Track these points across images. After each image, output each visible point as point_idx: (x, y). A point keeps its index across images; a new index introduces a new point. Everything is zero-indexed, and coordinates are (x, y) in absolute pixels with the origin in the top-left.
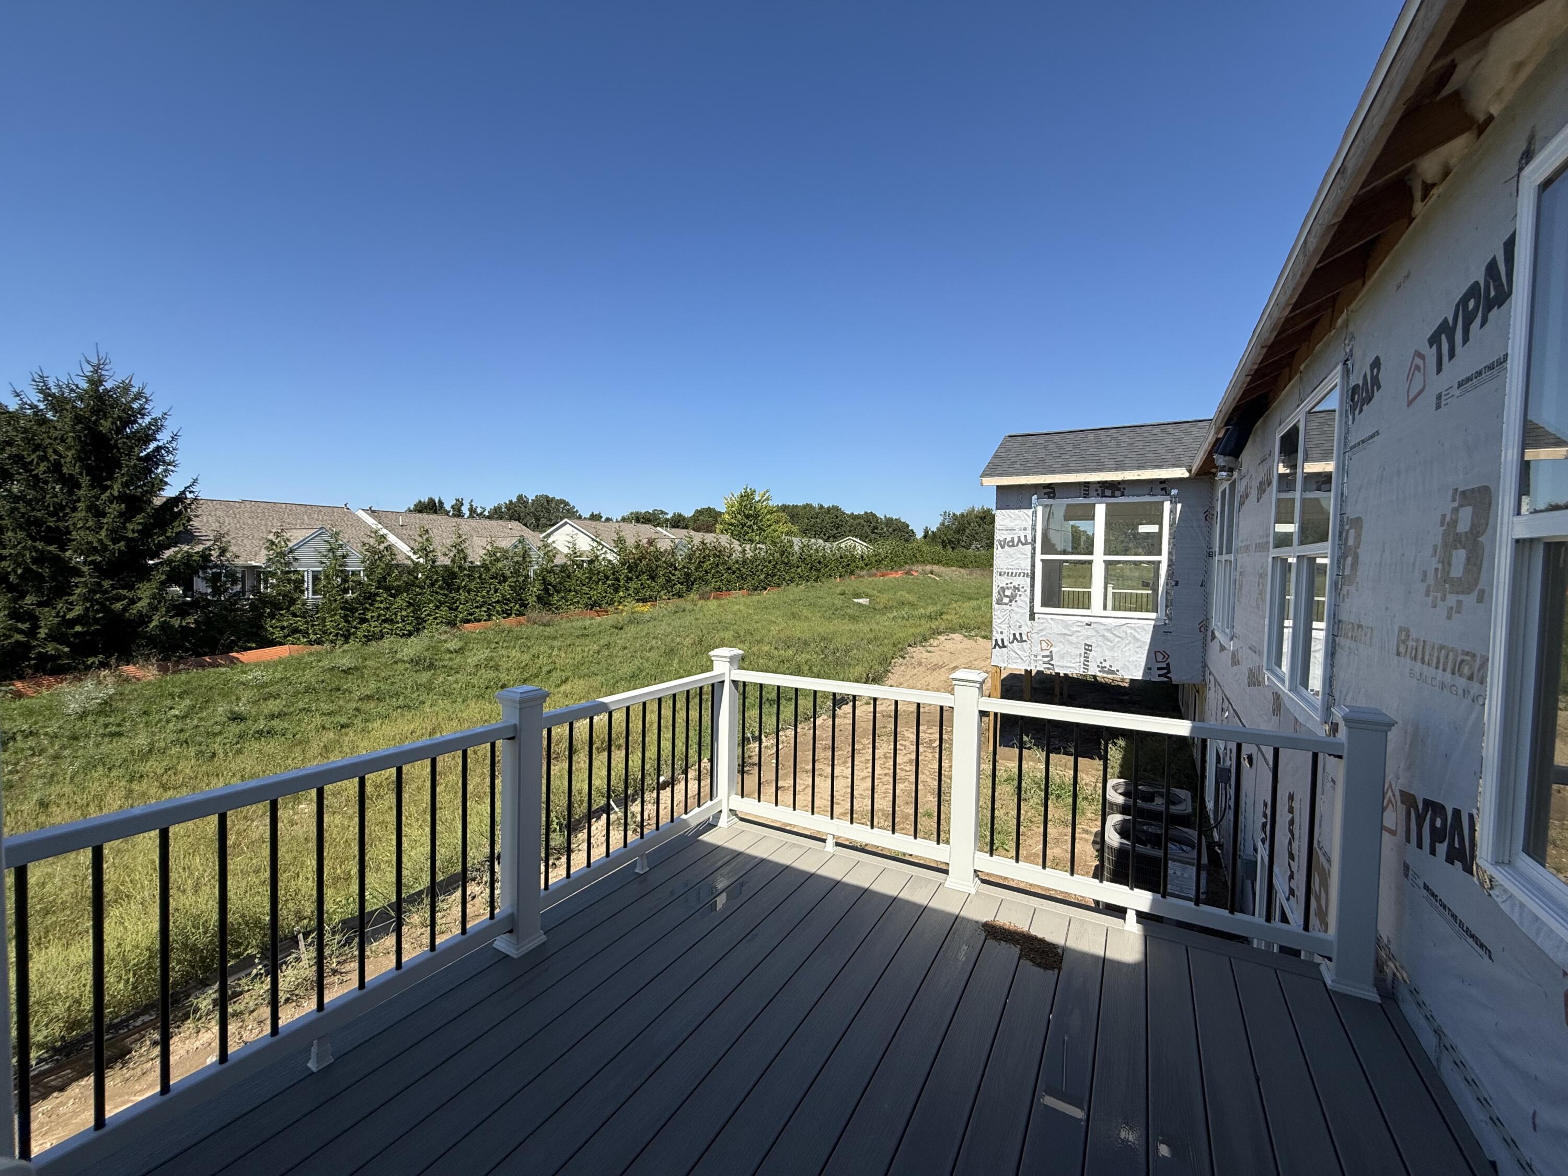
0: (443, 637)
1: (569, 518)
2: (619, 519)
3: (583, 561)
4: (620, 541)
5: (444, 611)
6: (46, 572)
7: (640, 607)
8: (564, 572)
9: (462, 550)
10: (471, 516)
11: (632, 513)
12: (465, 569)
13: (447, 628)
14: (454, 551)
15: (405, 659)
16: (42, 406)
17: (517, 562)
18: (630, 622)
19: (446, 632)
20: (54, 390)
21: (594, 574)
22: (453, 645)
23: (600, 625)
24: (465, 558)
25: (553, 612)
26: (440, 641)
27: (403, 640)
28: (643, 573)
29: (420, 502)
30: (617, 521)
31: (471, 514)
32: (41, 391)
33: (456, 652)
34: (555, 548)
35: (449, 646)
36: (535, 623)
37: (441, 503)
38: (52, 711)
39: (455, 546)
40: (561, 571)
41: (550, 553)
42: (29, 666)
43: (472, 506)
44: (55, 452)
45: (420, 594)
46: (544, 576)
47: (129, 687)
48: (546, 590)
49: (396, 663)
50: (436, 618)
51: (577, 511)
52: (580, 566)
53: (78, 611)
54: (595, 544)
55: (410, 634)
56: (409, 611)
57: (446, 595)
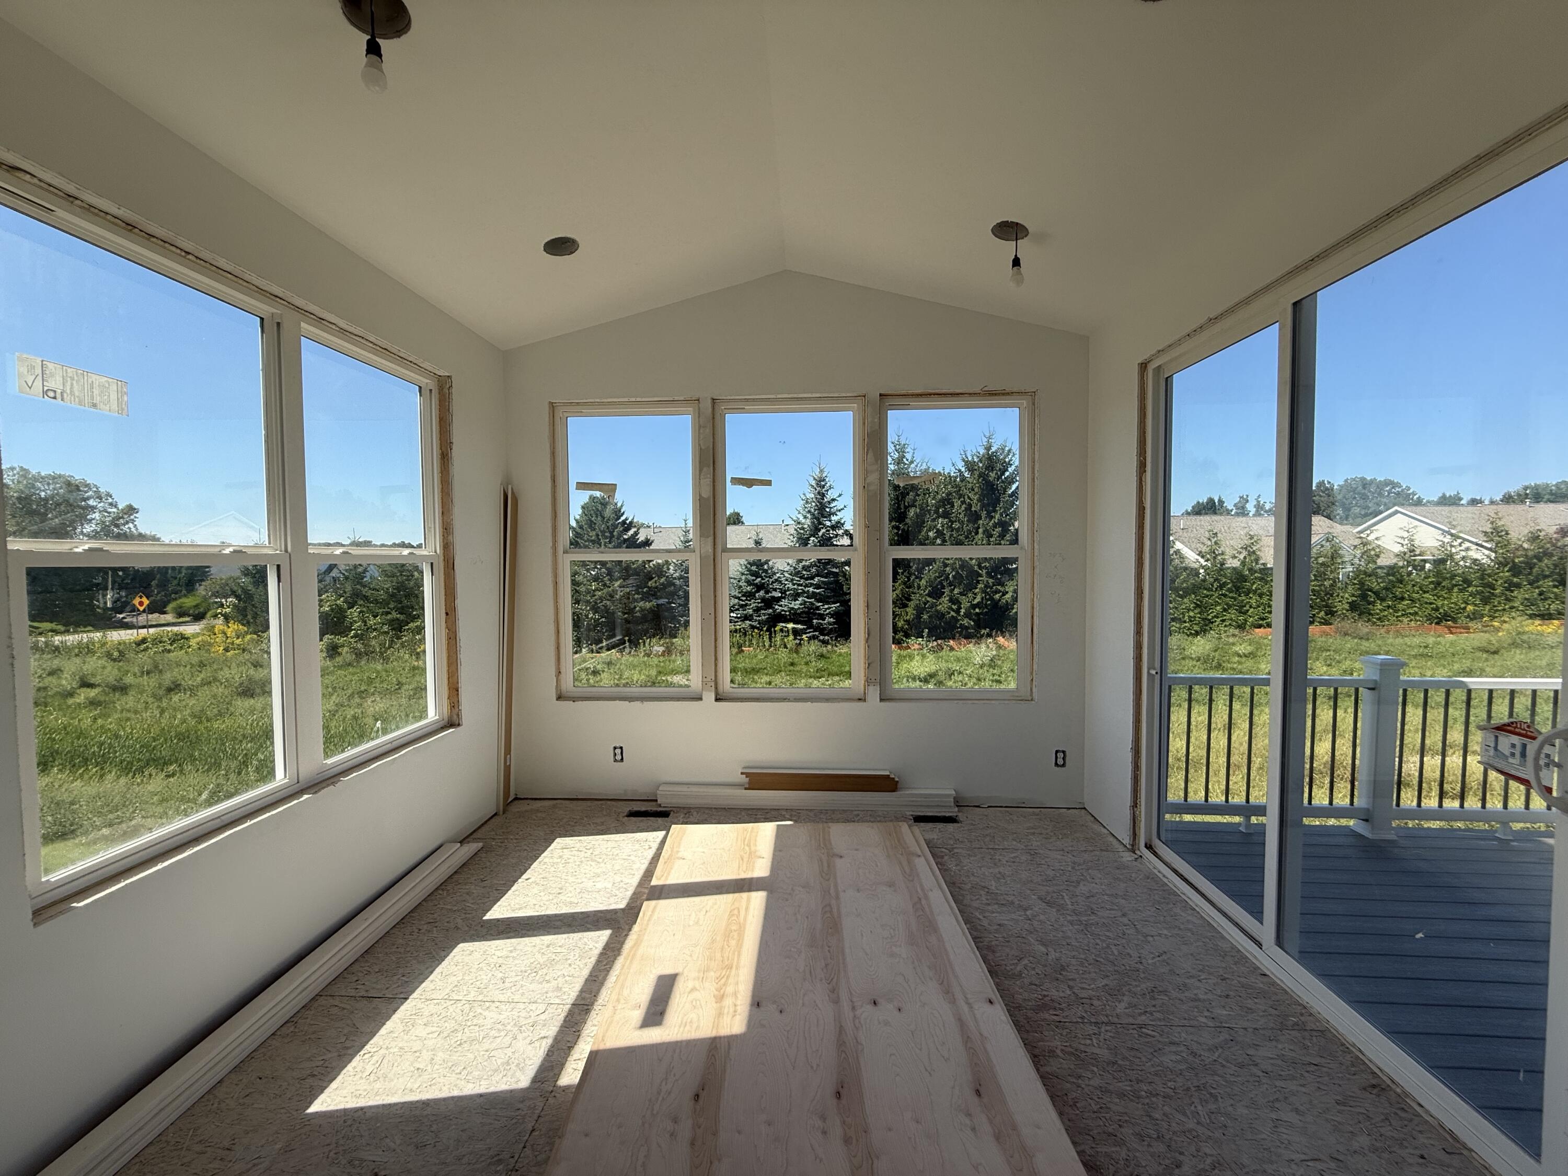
0: (1231, 640)
1: (1402, 505)
2: (1498, 498)
3: (1425, 561)
4: (1497, 535)
5: (1233, 614)
6: (964, 574)
7: (1535, 626)
8: (1393, 575)
9: (1254, 552)
10: (1258, 514)
11: (1526, 488)
12: (1256, 572)
13: (1237, 632)
14: (1244, 553)
15: (1193, 656)
16: (963, 469)
17: (1323, 564)
18: (1514, 645)
19: (1234, 635)
20: (970, 459)
21: (1445, 579)
22: (1242, 648)
23: (1452, 643)
24: (1257, 560)
25: (1374, 623)
26: (1228, 644)
27: (1190, 638)
28: (1545, 577)
29: (1198, 502)
30: (1492, 502)
31: (1257, 511)
32: (963, 460)
33: (1246, 656)
34: (1379, 546)
35: (1237, 649)
36: (1346, 634)
37: (1221, 502)
38: (968, 661)
39: (1246, 548)
40: (1388, 574)
41: (1370, 553)
42: (957, 632)
43: (1259, 502)
44: (969, 498)
45: (1207, 596)
46: (1362, 579)
47: (1002, 652)
48: (1364, 596)
49: (1183, 659)
50: (1223, 621)
51: (1414, 494)
52: (1420, 567)
53: (978, 599)
54: (1448, 539)
55: (1197, 634)
56: (1196, 611)
57: (1235, 599)
